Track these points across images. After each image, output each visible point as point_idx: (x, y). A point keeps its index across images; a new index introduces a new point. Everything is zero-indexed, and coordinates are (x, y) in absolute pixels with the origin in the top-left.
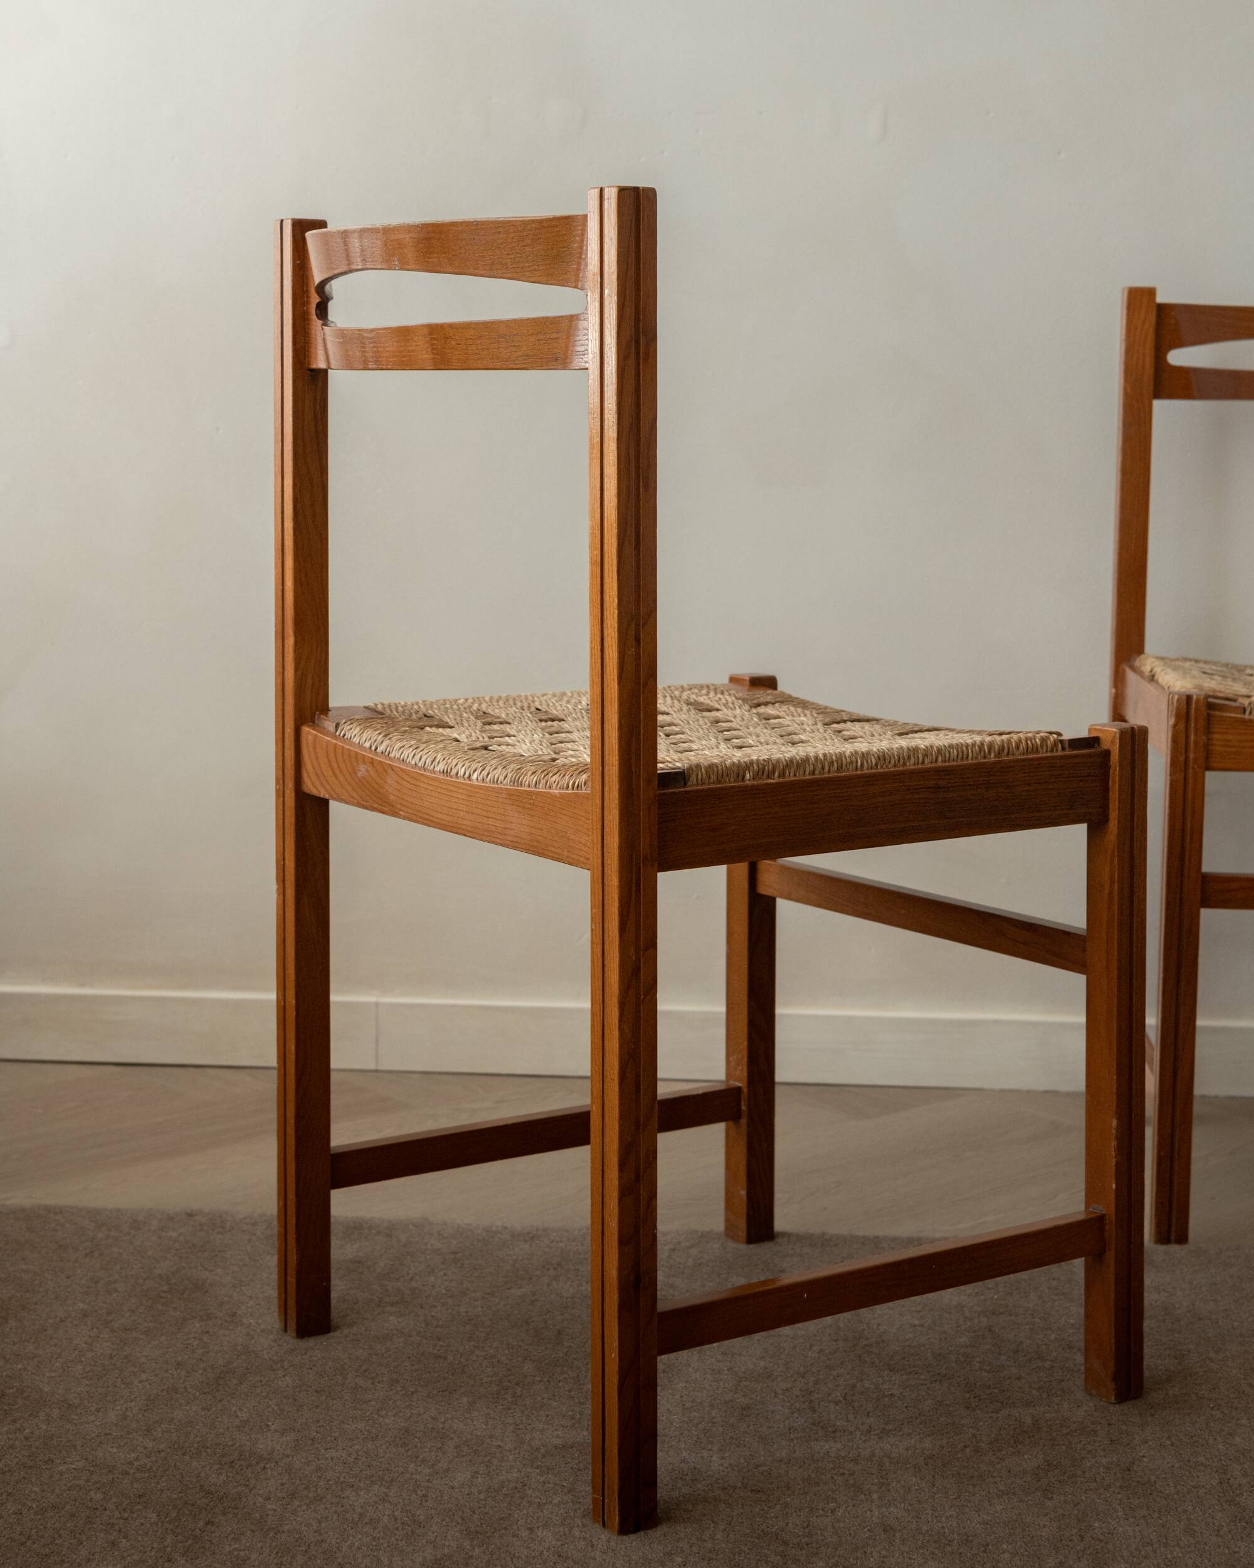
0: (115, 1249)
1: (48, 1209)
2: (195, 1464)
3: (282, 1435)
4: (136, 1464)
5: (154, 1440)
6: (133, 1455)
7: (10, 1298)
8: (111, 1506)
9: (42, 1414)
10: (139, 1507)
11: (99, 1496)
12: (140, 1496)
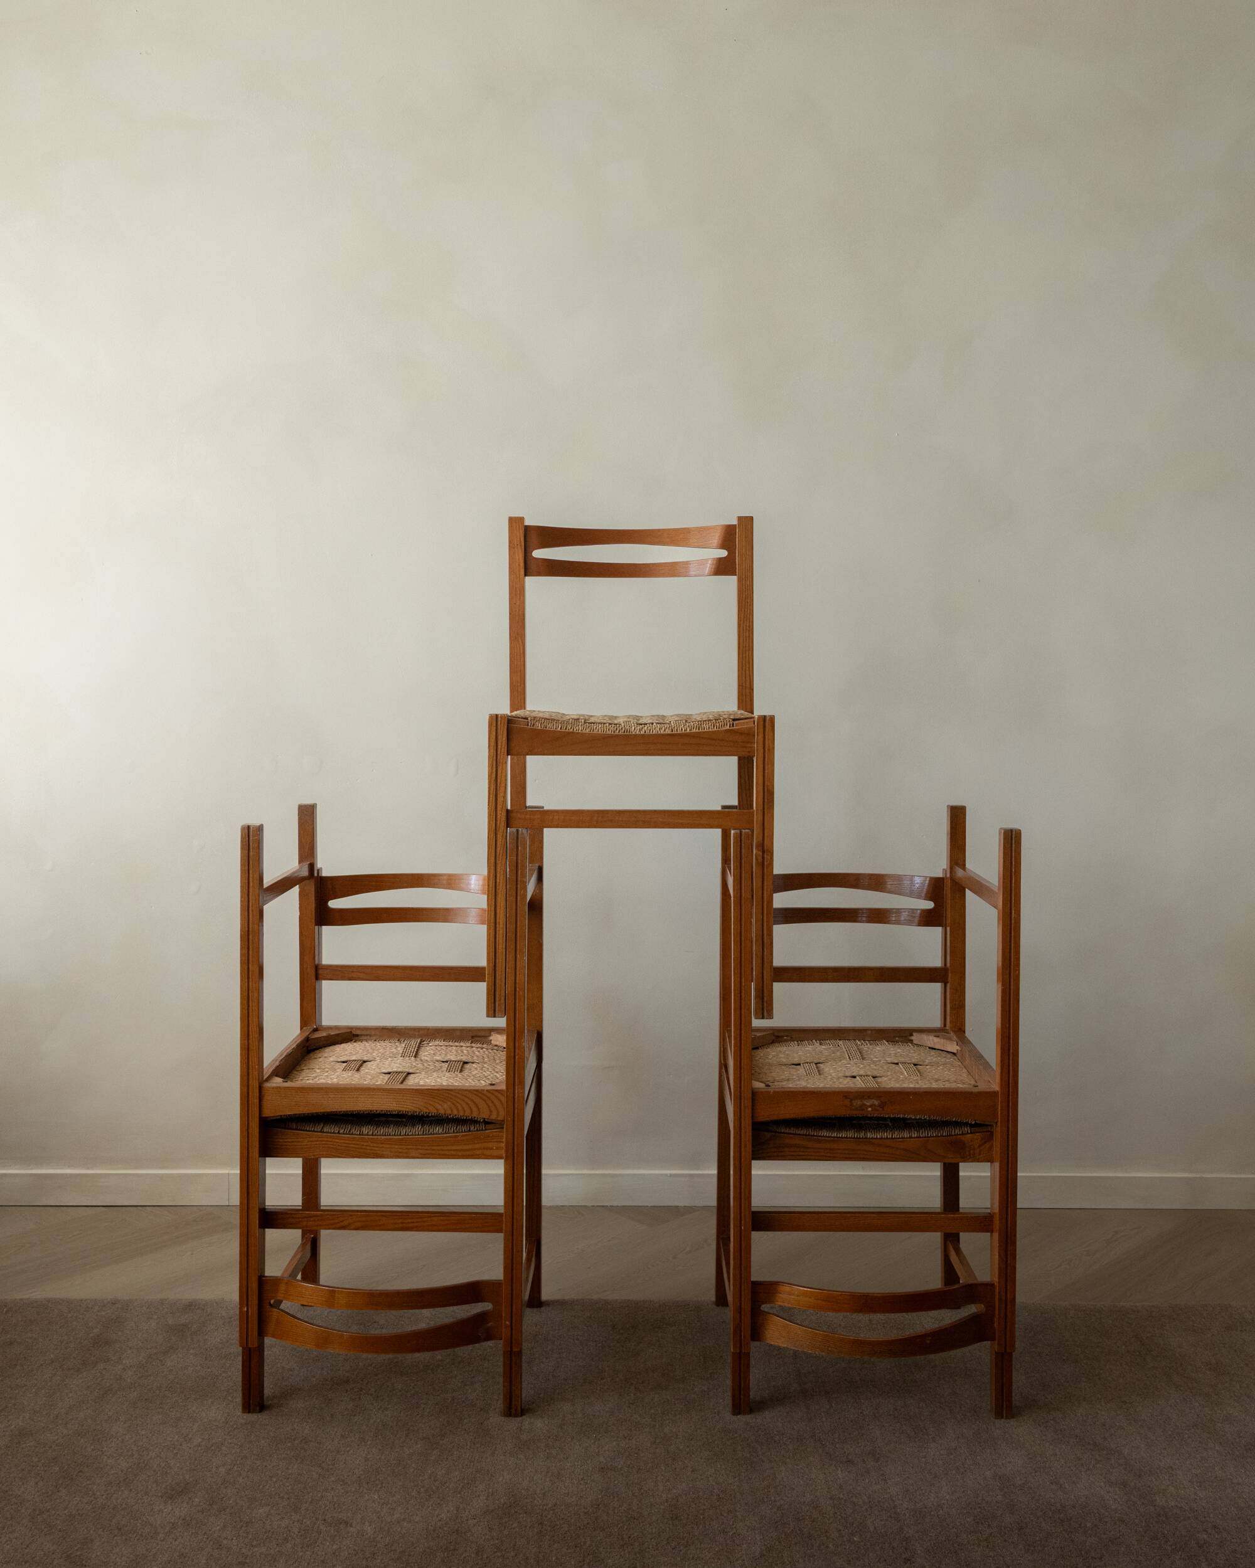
0: (75, 1323)
1: (49, 1301)
2: (82, 1440)
3: (125, 1423)
4: (56, 1442)
5: (67, 1429)
6: (56, 1437)
7: (20, 1354)
8: (40, 1465)
9: (21, 1417)
10: (53, 1464)
11: (37, 1460)
12: (54, 1459)
